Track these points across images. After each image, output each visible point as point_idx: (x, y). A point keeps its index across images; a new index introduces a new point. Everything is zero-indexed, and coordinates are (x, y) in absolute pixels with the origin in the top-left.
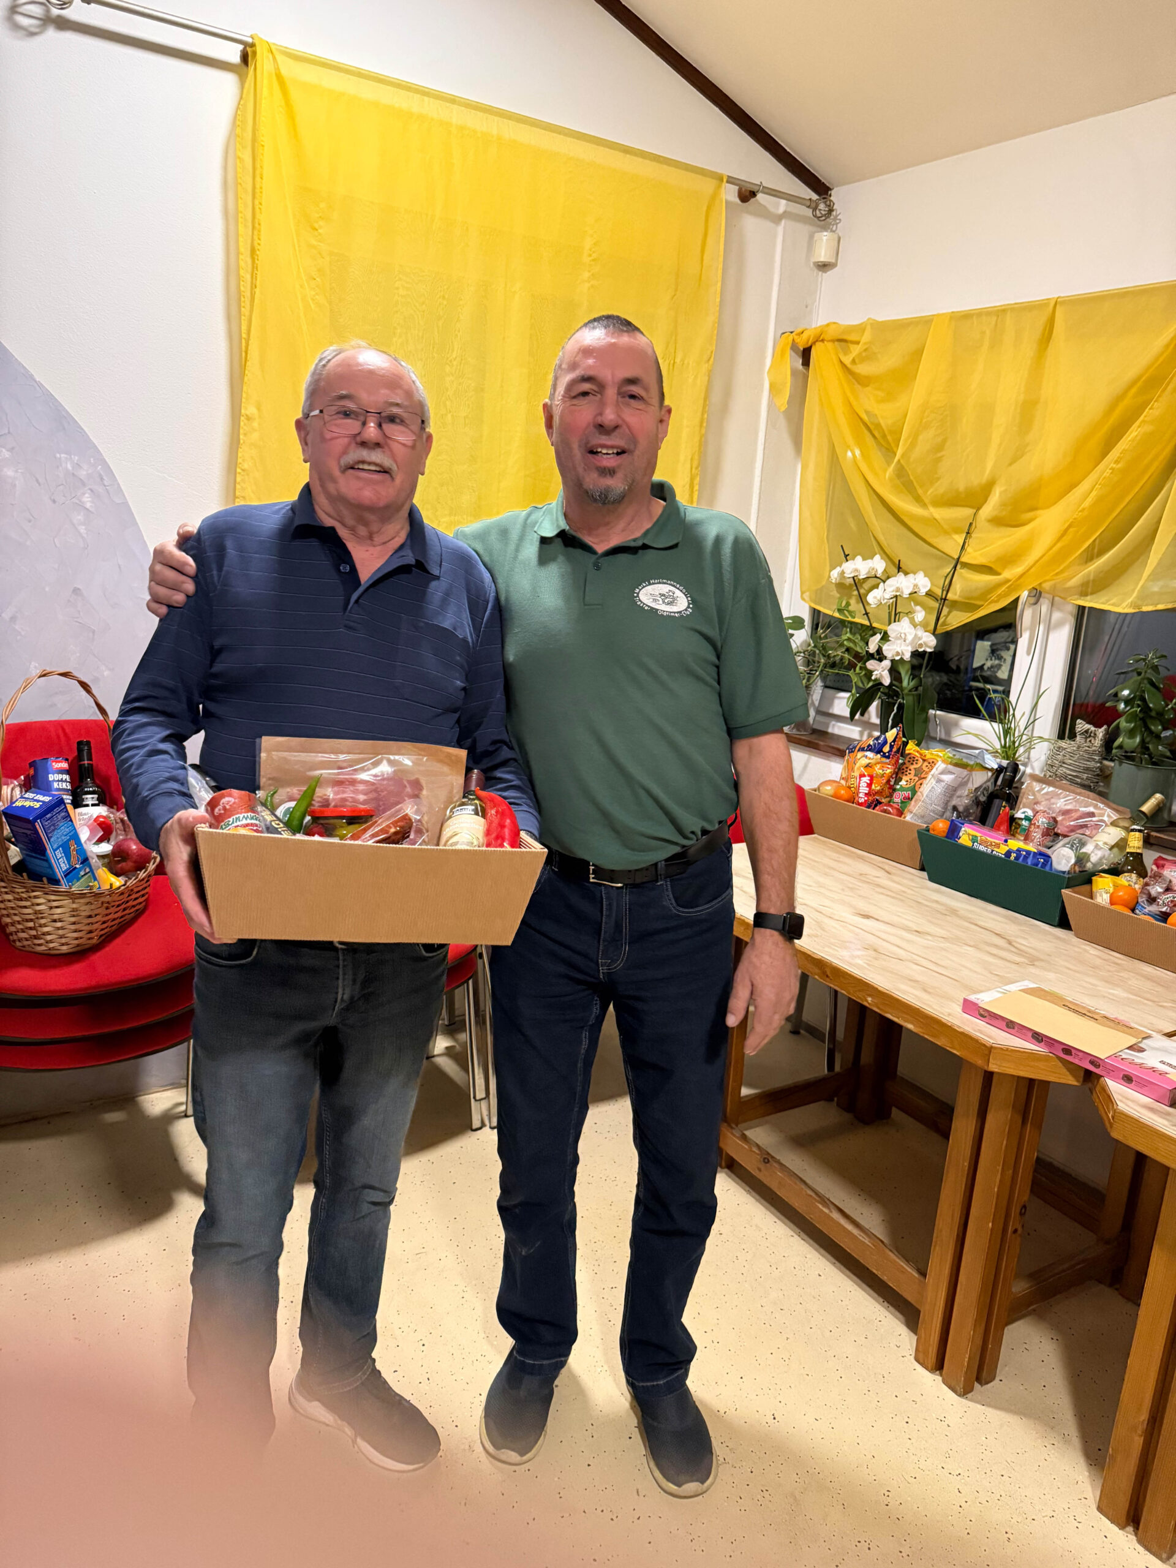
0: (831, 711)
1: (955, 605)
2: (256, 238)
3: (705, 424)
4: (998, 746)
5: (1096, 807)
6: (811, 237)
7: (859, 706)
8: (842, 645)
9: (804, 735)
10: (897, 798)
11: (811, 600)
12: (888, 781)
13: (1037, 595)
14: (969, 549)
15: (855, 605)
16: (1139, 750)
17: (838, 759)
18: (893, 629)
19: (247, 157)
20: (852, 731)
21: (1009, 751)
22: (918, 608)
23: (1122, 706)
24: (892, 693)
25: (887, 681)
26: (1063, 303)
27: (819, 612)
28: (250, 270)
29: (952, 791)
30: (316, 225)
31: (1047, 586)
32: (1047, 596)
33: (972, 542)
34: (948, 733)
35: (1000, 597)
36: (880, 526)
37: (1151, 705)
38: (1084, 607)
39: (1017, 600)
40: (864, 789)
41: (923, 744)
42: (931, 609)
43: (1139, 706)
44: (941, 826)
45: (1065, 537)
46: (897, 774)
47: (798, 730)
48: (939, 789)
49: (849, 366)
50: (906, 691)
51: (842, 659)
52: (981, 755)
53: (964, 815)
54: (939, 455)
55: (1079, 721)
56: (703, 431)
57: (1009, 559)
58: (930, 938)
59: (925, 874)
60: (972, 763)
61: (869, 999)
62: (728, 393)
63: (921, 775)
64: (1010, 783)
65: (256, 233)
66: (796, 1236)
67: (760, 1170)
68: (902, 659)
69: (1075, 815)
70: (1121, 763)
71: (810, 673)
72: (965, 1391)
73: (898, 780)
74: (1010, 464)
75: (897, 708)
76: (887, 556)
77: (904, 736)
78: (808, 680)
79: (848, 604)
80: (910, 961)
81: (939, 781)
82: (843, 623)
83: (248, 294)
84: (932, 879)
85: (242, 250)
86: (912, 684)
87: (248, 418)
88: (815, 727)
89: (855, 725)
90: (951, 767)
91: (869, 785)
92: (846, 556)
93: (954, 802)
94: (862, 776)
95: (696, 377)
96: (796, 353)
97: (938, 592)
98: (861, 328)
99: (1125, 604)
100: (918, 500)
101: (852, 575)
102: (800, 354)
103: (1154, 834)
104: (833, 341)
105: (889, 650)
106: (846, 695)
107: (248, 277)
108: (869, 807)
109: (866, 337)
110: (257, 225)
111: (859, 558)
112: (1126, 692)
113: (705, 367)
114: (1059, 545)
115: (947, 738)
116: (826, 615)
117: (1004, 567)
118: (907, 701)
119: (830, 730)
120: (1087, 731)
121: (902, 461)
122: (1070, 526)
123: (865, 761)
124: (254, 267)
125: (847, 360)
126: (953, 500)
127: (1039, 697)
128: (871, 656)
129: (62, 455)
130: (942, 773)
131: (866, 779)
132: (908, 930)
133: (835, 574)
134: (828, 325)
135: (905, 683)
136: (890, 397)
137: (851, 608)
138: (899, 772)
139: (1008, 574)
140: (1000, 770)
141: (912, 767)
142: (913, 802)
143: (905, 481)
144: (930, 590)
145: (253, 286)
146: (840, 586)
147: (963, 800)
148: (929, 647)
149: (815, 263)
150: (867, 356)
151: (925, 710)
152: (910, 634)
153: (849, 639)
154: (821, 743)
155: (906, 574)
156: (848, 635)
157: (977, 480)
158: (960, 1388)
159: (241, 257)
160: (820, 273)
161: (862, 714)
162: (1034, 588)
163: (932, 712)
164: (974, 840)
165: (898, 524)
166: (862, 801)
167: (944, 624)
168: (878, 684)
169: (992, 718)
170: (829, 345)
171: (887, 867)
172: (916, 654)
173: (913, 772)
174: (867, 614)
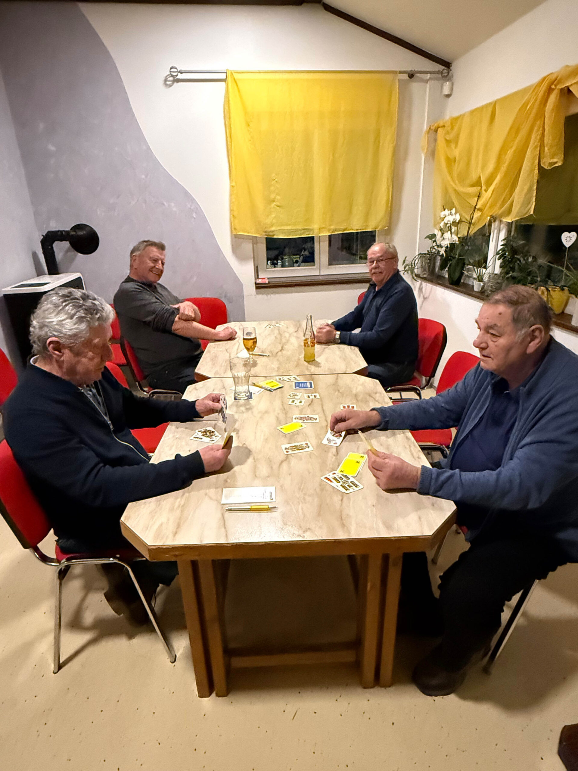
6: (442, 85)
13: (494, 218)
22: (453, 227)
32: (498, 218)
49: (444, 136)
50: (456, 259)
54: (468, 167)
57: (485, 205)
104: (443, 126)
111: (446, 210)
113: (392, 145)
118: (453, 262)
126: (474, 184)
129: (187, 204)
148: (457, 241)
149: (445, 95)
152: (450, 237)
160: (447, 99)
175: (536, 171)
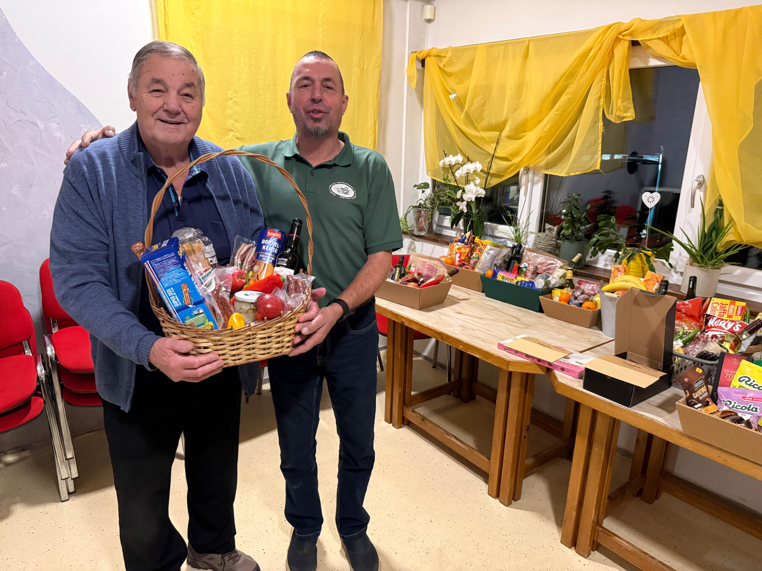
0: (443, 225)
1: (493, 175)
2: (167, 19)
3: (379, 96)
4: (513, 237)
5: (554, 261)
6: (423, 7)
7: (455, 222)
8: (446, 195)
9: (432, 236)
10: (472, 262)
11: (432, 175)
12: (468, 255)
13: (527, 170)
14: (498, 150)
15: (450, 177)
16: (571, 235)
17: (447, 246)
18: (467, 188)
20: (453, 233)
21: (518, 239)
22: (477, 178)
23: (563, 217)
24: (468, 216)
25: (465, 211)
26: (532, 40)
27: (435, 180)
29: (494, 257)
30: (194, 12)
31: (531, 165)
32: (532, 170)
33: (499, 147)
34: (493, 232)
35: (512, 171)
36: (460, 141)
37: (575, 216)
38: (547, 175)
39: (519, 172)
40: (457, 259)
41: (482, 237)
42: (483, 177)
43: (570, 216)
44: (490, 273)
45: (537, 145)
46: (471, 251)
47: (429, 234)
48: (488, 257)
49: (442, 68)
50: (474, 215)
51: (446, 201)
52: (506, 242)
53: (499, 268)
54: (484, 108)
55: (546, 224)
56: (379, 99)
57: (515, 154)
58: (485, 320)
59: (484, 294)
60: (501, 245)
61: (461, 347)
62: (389, 81)
63: (481, 251)
64: (518, 252)
65: (166, 17)
66: (437, 450)
67: (421, 424)
68: (471, 201)
69: (545, 265)
70: (564, 241)
71: (433, 208)
72: (508, 504)
73: (472, 254)
74: (514, 112)
75: (471, 223)
76: (463, 154)
77: (474, 234)
78: (432, 212)
79: (447, 177)
80: (477, 330)
81: (488, 253)
82: (446, 185)
84: (487, 296)
85: (160, 25)
86: (477, 211)
88: (437, 232)
89: (453, 231)
90: (493, 247)
91: (460, 257)
92: (446, 155)
93: (495, 262)
94: (456, 253)
95: (374, 75)
96: (419, 62)
97: (486, 169)
98: (446, 50)
99: (563, 172)
100: (475, 128)
101: (448, 164)
102: (421, 61)
103: (578, 270)
104: (435, 56)
105: (466, 197)
106: (449, 217)
108: (460, 267)
109: (449, 55)
110: (166, 13)
111: (451, 156)
112: (564, 211)
113: (378, 70)
114: (535, 147)
115: (492, 234)
116: (438, 182)
117: (513, 157)
118: (474, 219)
119: (443, 233)
120: (550, 228)
121: (468, 111)
122: (539, 140)
123: (457, 247)
125: (441, 65)
126: (491, 128)
127: (530, 214)
128: (458, 200)
130: (489, 250)
131: (458, 255)
132: (477, 317)
133: (441, 163)
134: (432, 49)
135: (473, 211)
136: (461, 81)
137: (449, 178)
138: (472, 251)
139: (516, 160)
140: (514, 247)
141: (477, 248)
142: (478, 264)
143: (470, 120)
144: (482, 169)
146: (444, 168)
147: (499, 262)
148: (483, 195)
149: (425, 19)
150: (450, 63)
151: (482, 223)
152: (474, 189)
153: (449, 192)
154: (439, 239)
155: (471, 162)
156: (448, 190)
157: (501, 119)
158: (506, 503)
159: (160, 28)
160: (427, 24)
161: (456, 226)
162: (526, 167)
163: (485, 223)
164: (503, 278)
165: (467, 140)
166: (457, 264)
167: (489, 184)
168: (462, 212)
169: (510, 224)
170: (433, 58)
171: (468, 292)
172: (477, 198)
173: (478, 250)
174: (456, 181)
175: (601, 124)
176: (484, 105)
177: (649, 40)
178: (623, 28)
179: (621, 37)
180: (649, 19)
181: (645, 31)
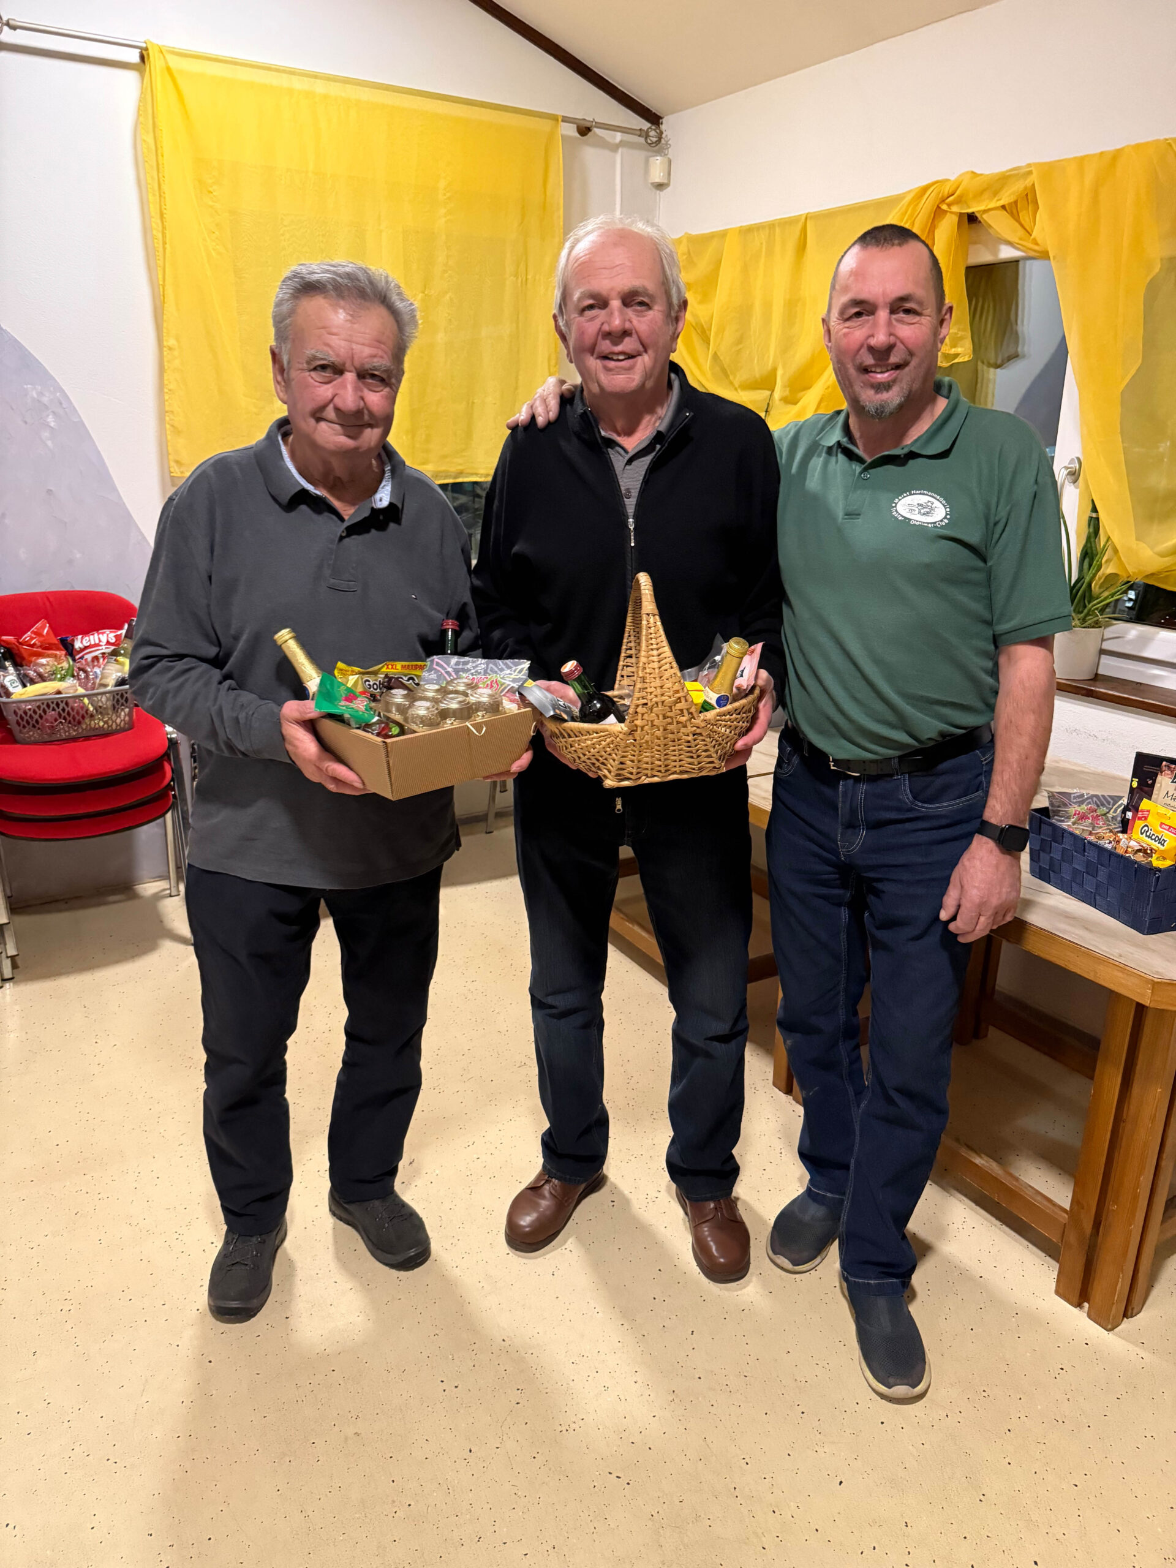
2: (163, 204)
19: (150, 139)
26: (811, 218)
28: (160, 228)
30: (211, 189)
65: (162, 199)
74: (784, 354)
83: (161, 249)
85: (153, 214)
87: (170, 349)
100: (731, 385)
107: (160, 235)
109: (684, 249)
110: (162, 194)
121: (715, 350)
124: (164, 228)
126: (754, 384)
129: (29, 386)
145: (164, 243)
157: (768, 367)
159: (153, 220)
160: (658, 192)
176: (740, 341)
177: (985, 211)
178: (946, 190)
179: (944, 207)
180: (987, 172)
181: (979, 194)
